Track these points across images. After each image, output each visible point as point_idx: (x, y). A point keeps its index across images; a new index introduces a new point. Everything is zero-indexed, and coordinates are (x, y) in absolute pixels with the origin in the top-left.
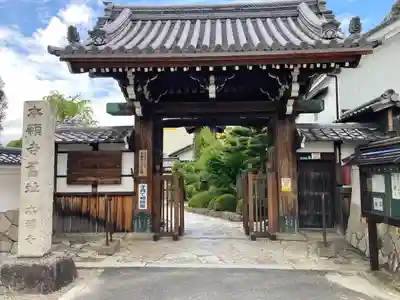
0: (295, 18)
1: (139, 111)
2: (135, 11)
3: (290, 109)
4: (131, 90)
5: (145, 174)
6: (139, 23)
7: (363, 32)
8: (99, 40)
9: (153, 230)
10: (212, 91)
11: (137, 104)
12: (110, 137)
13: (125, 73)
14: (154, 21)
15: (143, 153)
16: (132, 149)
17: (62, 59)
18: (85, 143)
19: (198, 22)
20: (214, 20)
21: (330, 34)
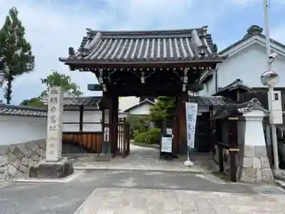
0: (190, 38)
1: (105, 89)
2: (103, 33)
3: (184, 89)
4: (101, 79)
5: (108, 123)
6: (106, 40)
7: (218, 52)
8: (84, 53)
9: (112, 152)
10: (143, 80)
11: (104, 85)
12: (90, 102)
13: (98, 71)
14: (114, 40)
15: (107, 111)
16: (101, 109)
17: (66, 64)
18: (77, 105)
19: (137, 40)
20: (146, 39)
21: (202, 52)
